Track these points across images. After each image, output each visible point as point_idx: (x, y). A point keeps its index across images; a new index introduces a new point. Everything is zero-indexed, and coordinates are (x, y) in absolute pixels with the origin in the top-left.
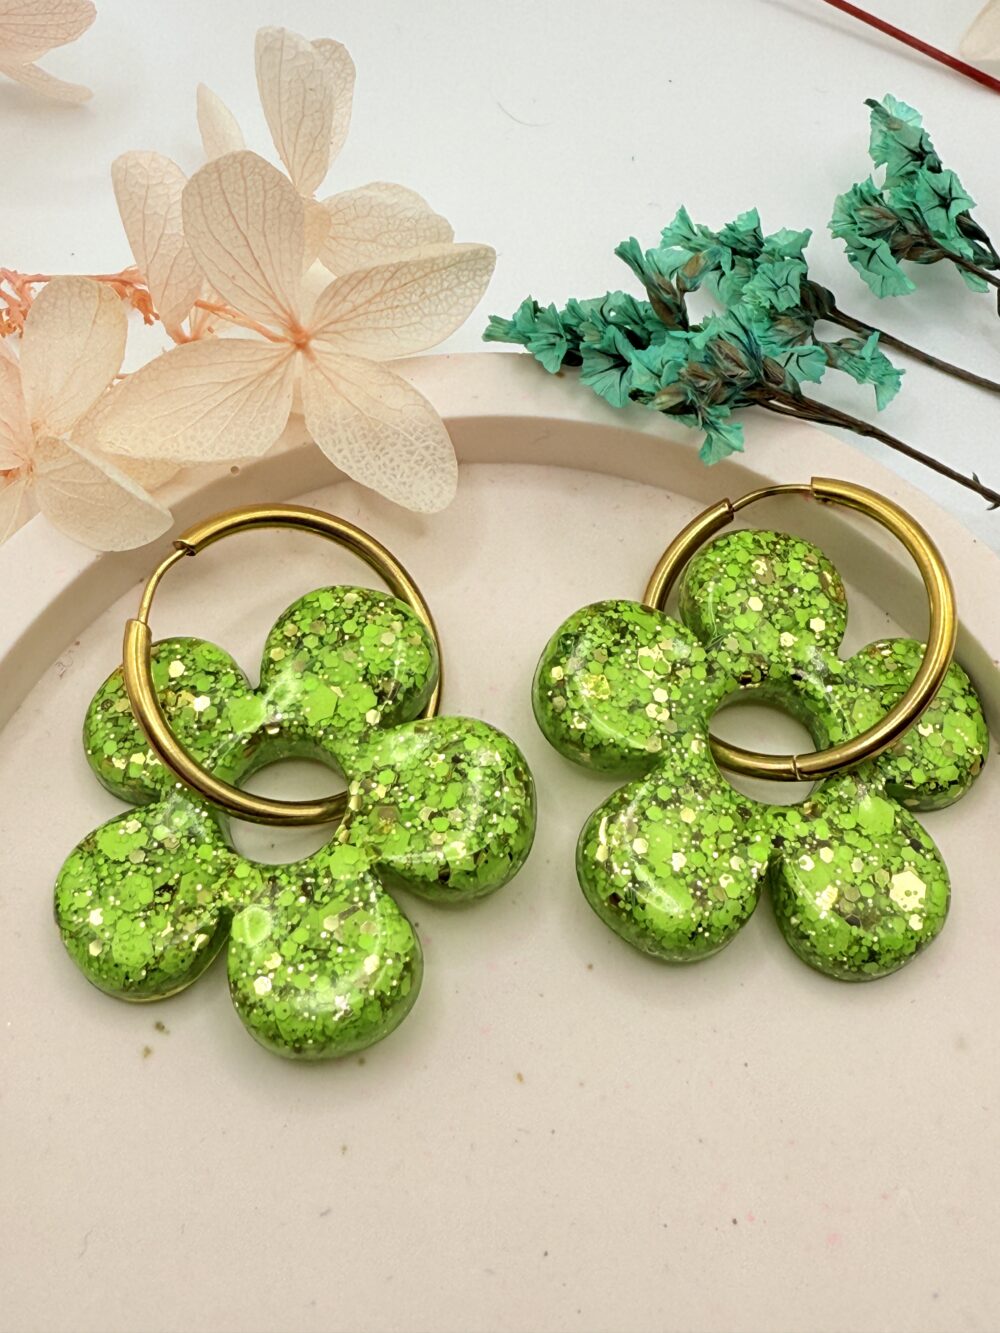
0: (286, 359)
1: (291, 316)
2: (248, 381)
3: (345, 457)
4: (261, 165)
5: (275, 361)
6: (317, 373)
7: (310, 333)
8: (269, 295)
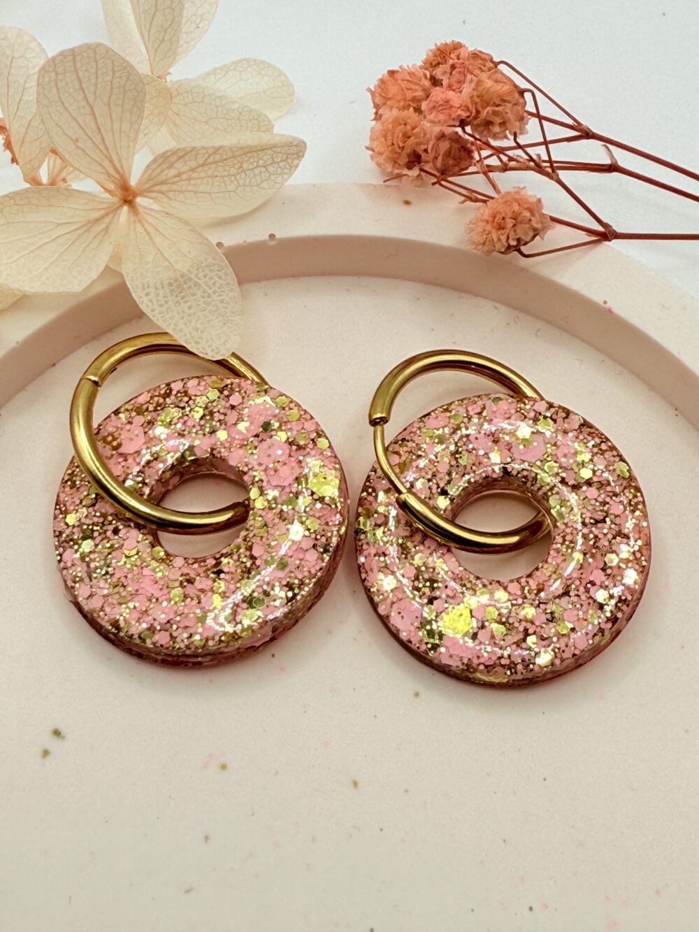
0: (112, 211)
1: (123, 177)
2: (78, 225)
3: (151, 301)
4: (110, 53)
5: (102, 212)
6: (138, 225)
7: (138, 192)
8: (106, 156)
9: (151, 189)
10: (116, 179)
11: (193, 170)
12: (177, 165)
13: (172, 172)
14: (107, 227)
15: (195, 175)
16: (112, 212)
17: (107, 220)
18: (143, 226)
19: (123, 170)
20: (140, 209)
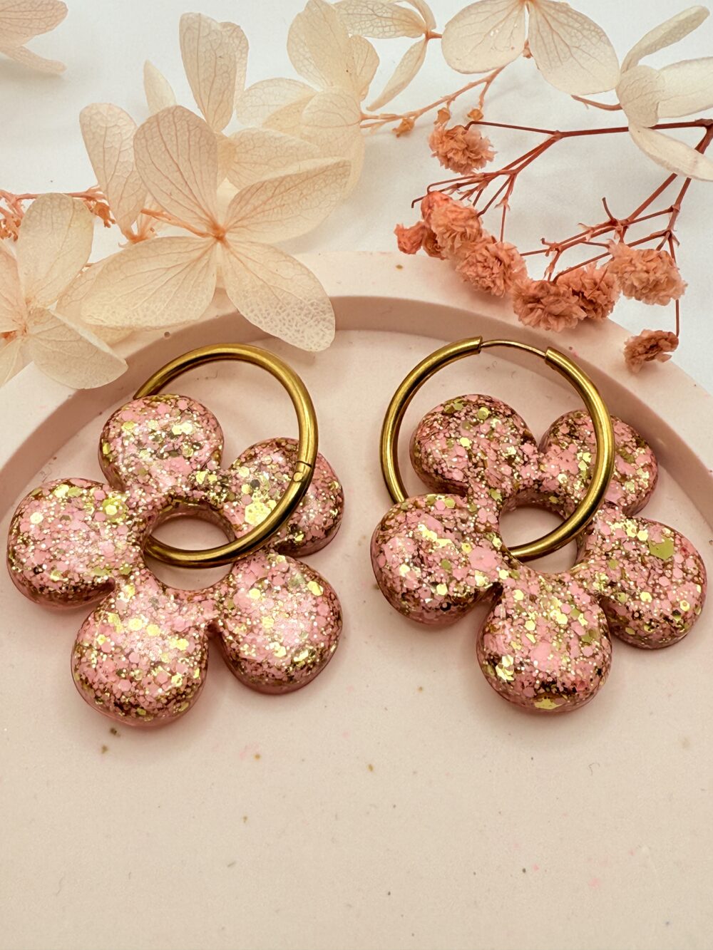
1: (212, 219)
2: (185, 265)
3: (256, 315)
4: (186, 114)
5: (201, 252)
6: (232, 256)
7: (225, 229)
8: (195, 203)
9: (236, 225)
10: (207, 221)
11: (265, 203)
12: (252, 201)
13: (249, 207)
14: (208, 262)
15: (267, 207)
16: (209, 249)
17: (206, 257)
18: (236, 256)
19: (212, 214)
20: (230, 243)
